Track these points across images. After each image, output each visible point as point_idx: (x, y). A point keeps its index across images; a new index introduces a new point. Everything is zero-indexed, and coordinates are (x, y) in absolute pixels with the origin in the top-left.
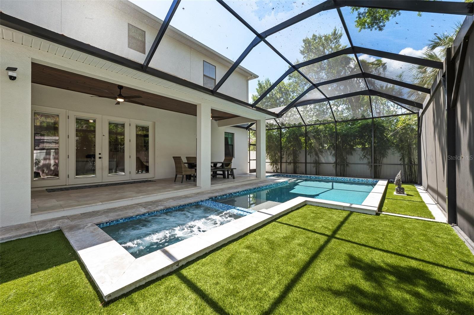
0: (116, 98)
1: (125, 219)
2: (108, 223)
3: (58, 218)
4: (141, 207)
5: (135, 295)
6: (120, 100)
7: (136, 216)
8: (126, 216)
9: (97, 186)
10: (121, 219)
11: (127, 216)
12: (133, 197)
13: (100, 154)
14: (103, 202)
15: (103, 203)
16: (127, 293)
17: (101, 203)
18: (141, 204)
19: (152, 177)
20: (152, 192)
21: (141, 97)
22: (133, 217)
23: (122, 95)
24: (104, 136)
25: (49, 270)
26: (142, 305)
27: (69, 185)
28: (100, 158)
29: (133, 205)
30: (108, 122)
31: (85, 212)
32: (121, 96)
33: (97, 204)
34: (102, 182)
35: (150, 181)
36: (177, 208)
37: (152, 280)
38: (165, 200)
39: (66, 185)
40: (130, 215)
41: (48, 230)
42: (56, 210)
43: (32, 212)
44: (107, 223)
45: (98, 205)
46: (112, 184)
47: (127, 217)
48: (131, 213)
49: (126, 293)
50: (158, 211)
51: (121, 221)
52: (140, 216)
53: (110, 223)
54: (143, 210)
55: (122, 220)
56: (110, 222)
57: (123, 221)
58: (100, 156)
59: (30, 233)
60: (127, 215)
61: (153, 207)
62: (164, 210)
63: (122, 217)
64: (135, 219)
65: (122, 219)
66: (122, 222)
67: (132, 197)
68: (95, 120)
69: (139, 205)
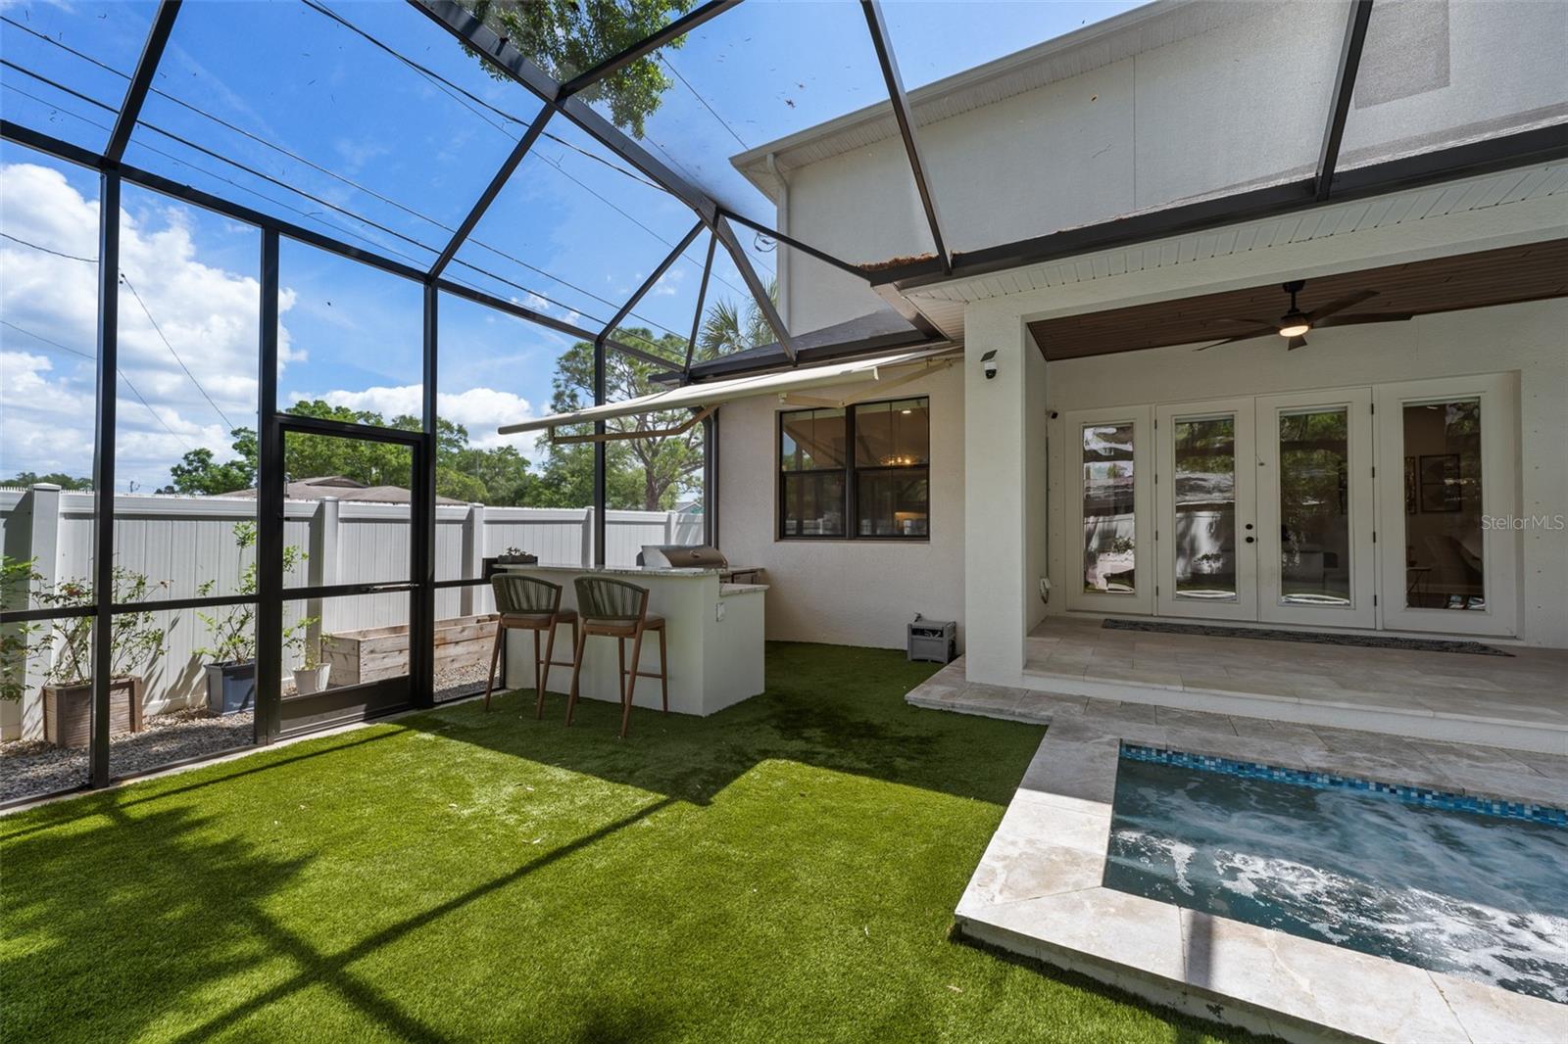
0: (1276, 330)
1: (1226, 762)
2: (1164, 756)
3: (1071, 695)
4: (1321, 743)
5: (1019, 973)
6: (1297, 331)
7: (1271, 768)
8: (1226, 755)
9: (1231, 633)
10: (1206, 758)
11: (1231, 756)
12: (1305, 697)
13: (1249, 527)
14: (1188, 686)
15: (1187, 689)
16: (1012, 953)
17: (1180, 688)
18: (1336, 734)
19: (1509, 634)
20: (1420, 699)
21: (1374, 293)
22: (1258, 767)
23: (1301, 311)
24: (1262, 464)
25: (961, 801)
26: (1006, 1007)
27: (1158, 616)
28: (1250, 540)
29: (1299, 725)
30: (1278, 415)
31: (1133, 701)
32: (1292, 319)
33: (1168, 687)
34: (1257, 622)
35: (1484, 649)
36: (1528, 812)
37: (1092, 978)
38: (1477, 753)
39: (1152, 615)
40: (1243, 757)
41: (1031, 718)
42: (1069, 676)
43: (1026, 667)
44: (1159, 752)
45: (1170, 691)
46: (1250, 631)
47: (1234, 759)
48: (1253, 750)
49: (1009, 950)
50: (1387, 786)
51: (1207, 763)
52: (1288, 775)
53: (1169, 757)
54: (1312, 757)
55: (1213, 763)
56: (1170, 753)
57: (1216, 766)
58: (1251, 533)
59: (1001, 711)
60: (1232, 753)
61: (1370, 760)
62: (1428, 797)
63: (1213, 750)
64: (1264, 776)
65: (1212, 759)
66: (1213, 769)
67: (1297, 696)
68: (1233, 416)
69: (1324, 734)
